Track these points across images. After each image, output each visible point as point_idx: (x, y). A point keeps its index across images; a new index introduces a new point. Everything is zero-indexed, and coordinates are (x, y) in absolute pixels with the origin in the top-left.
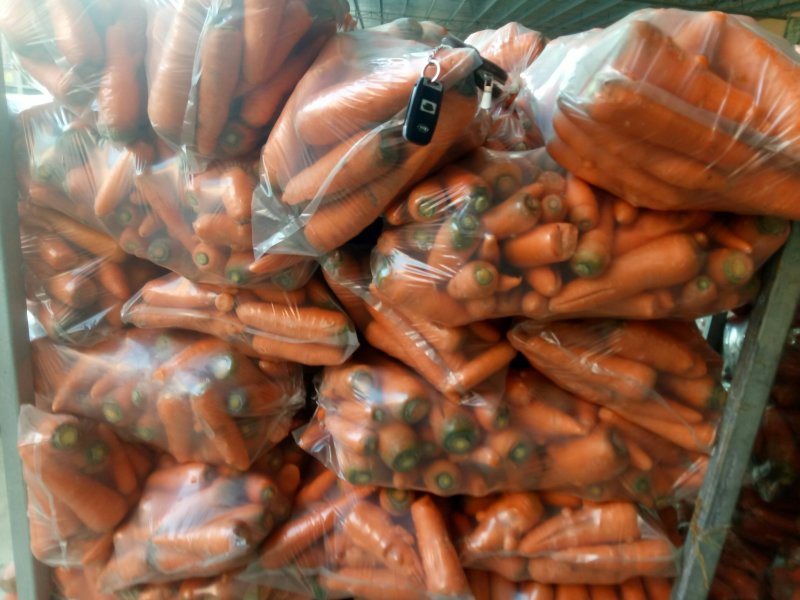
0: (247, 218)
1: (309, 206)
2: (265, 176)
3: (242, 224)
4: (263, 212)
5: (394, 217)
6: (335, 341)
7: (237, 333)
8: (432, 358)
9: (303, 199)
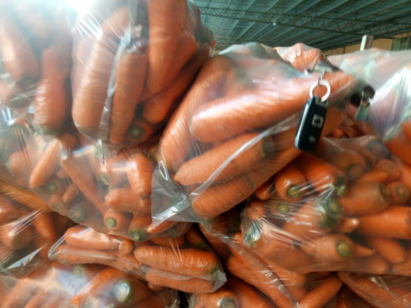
0: (148, 194)
1: (199, 188)
2: (162, 162)
3: (143, 199)
4: (161, 190)
5: (264, 195)
6: (208, 278)
7: (135, 269)
8: (283, 292)
9: (194, 183)
